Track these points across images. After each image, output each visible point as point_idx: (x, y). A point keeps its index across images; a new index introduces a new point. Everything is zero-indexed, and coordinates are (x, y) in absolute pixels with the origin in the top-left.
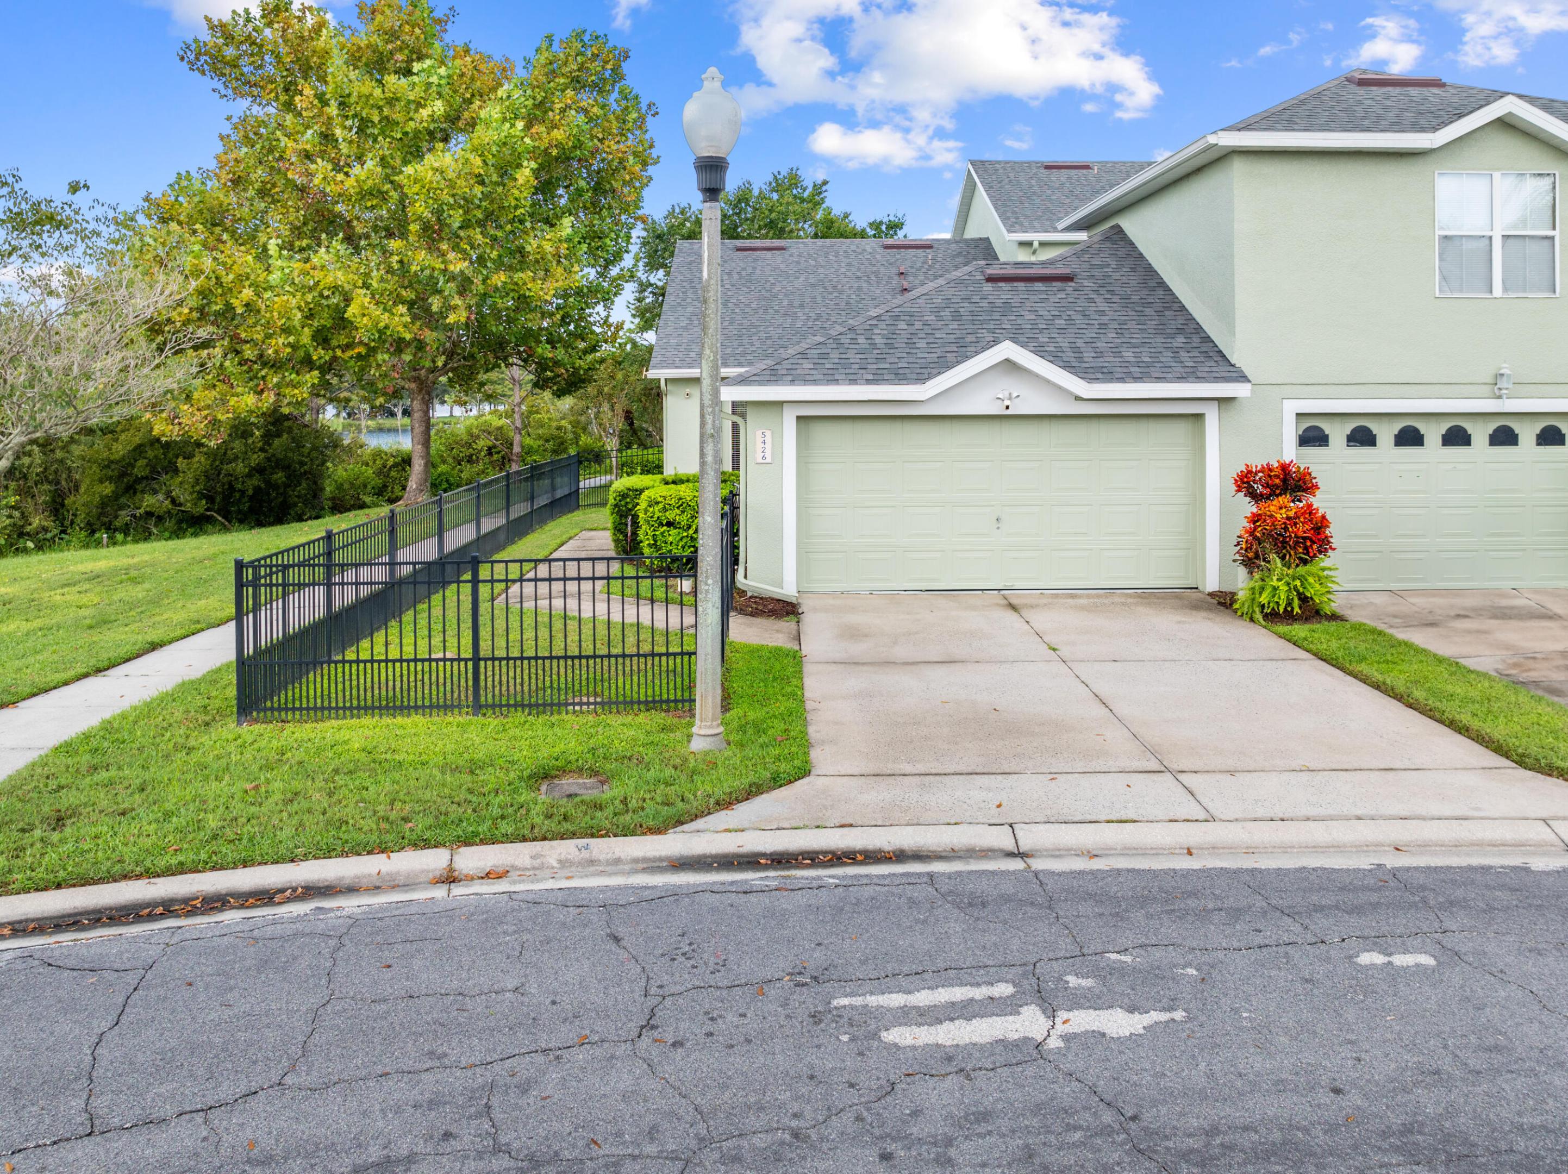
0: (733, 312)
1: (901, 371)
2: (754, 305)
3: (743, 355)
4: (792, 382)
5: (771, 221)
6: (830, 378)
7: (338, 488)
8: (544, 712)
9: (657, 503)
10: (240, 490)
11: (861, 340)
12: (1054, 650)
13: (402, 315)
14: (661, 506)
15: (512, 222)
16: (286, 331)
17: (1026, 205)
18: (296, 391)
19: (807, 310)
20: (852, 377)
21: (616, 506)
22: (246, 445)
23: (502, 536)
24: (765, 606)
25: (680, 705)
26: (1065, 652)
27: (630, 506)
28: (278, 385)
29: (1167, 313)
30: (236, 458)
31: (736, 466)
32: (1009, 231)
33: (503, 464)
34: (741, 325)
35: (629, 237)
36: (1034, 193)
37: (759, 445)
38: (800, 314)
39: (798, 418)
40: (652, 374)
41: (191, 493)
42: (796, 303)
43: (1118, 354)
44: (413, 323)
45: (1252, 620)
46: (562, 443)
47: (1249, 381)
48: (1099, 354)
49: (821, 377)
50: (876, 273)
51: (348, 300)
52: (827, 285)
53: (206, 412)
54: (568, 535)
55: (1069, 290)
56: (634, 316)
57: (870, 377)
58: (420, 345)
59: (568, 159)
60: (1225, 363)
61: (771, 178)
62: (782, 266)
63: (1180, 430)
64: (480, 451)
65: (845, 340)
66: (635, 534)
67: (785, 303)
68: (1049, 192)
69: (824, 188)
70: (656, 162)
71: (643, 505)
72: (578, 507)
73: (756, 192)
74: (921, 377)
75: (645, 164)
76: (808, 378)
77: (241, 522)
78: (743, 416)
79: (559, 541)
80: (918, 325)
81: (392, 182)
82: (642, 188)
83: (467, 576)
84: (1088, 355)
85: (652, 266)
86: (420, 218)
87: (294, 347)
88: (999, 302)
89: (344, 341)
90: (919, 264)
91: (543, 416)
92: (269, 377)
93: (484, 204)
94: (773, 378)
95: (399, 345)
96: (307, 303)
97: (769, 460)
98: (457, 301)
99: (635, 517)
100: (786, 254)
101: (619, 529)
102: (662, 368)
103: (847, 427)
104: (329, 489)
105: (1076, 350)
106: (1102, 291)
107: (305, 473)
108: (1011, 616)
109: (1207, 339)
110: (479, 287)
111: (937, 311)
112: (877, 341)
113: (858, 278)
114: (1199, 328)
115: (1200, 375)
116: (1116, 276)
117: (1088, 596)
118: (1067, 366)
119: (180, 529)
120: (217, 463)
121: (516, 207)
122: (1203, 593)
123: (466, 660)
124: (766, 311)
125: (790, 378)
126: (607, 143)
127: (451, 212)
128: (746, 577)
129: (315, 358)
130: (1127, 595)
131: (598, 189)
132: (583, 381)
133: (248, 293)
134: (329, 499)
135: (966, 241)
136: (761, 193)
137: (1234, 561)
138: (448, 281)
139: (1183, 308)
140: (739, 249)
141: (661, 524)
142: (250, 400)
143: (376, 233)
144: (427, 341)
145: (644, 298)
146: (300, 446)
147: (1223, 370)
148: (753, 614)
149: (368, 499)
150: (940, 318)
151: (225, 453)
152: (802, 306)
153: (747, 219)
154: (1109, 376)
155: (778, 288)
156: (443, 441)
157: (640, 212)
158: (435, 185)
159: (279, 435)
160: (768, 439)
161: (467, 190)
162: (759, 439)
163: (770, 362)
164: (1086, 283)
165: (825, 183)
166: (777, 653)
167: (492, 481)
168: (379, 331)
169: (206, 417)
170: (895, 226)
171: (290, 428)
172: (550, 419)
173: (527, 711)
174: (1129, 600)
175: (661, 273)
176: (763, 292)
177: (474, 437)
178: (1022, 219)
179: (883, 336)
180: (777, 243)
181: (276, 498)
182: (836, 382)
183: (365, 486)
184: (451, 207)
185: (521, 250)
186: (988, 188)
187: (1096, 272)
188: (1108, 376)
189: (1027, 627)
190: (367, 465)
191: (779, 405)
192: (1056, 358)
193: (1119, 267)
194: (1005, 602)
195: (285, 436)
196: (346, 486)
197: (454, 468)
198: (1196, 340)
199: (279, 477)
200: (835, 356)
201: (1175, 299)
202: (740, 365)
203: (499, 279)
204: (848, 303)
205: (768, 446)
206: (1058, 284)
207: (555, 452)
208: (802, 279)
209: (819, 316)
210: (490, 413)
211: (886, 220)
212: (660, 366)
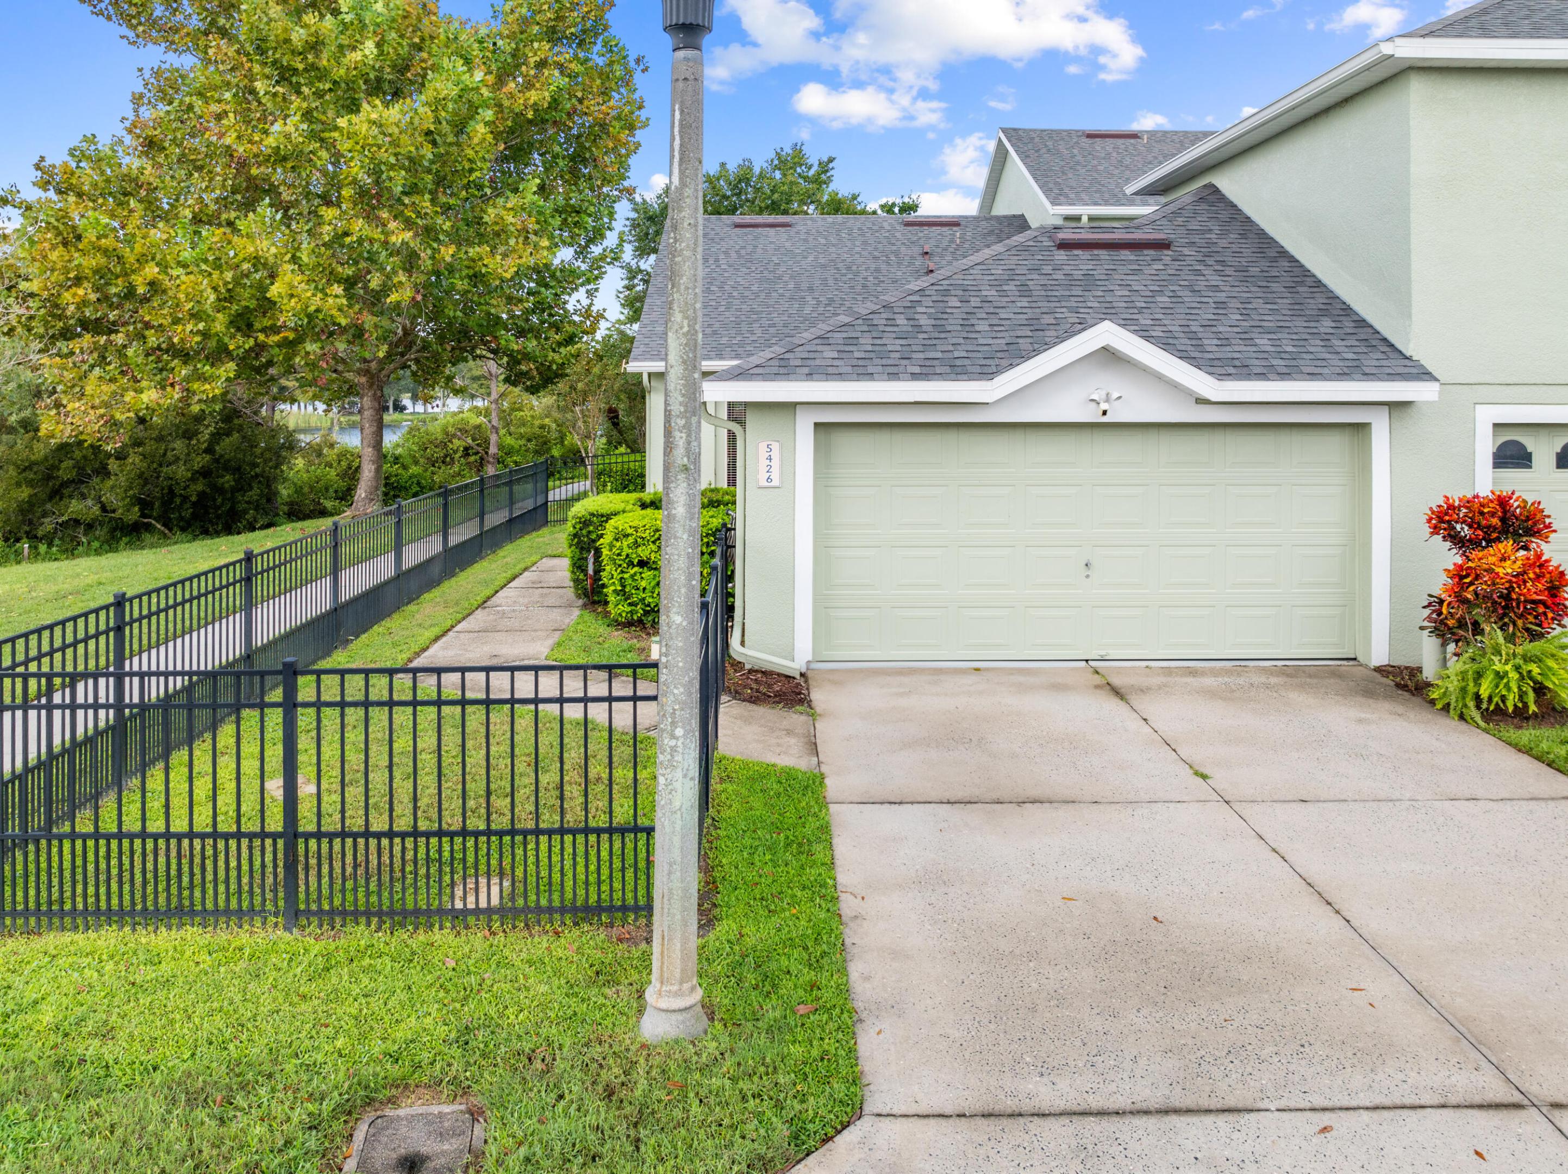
0: (730, 296)
1: (958, 362)
2: (754, 288)
3: (741, 345)
4: (810, 376)
5: (773, 203)
6: (861, 370)
7: (296, 492)
8: (403, 925)
9: (627, 536)
10: (181, 495)
11: (901, 320)
12: (1204, 777)
13: (336, 296)
14: (631, 540)
15: (467, 187)
16: (195, 316)
17: (1070, 176)
18: (207, 386)
19: (816, 294)
20: (891, 370)
21: (575, 535)
22: (188, 445)
23: (436, 569)
24: (770, 686)
25: (632, 917)
26: (1220, 778)
27: (593, 536)
28: (188, 379)
29: (1300, 289)
30: (177, 459)
31: (732, 481)
32: (1054, 203)
33: (481, 465)
34: (740, 310)
35: (611, 215)
36: (1078, 163)
37: (764, 463)
38: (809, 298)
39: (816, 424)
40: (632, 367)
41: (123, 499)
42: (804, 286)
43: (1249, 341)
44: (350, 306)
45: (1462, 717)
46: (545, 443)
47: (1436, 380)
48: (1225, 342)
49: (849, 369)
50: (897, 254)
51: (273, 276)
52: (840, 265)
53: (102, 411)
54: (522, 566)
55: (1167, 260)
56: (623, 305)
57: (917, 370)
58: (358, 333)
59: (544, 121)
60: (1396, 355)
61: (773, 155)
62: (788, 244)
63: (1335, 444)
64: (455, 452)
65: (879, 320)
66: (598, 571)
67: (791, 286)
68: (1095, 162)
69: (831, 165)
70: (645, 125)
71: (608, 539)
72: (546, 523)
73: (757, 170)
74: (986, 370)
75: (631, 128)
76: (830, 370)
77: (183, 530)
78: (742, 423)
79: (509, 575)
80: (975, 302)
81: (322, 140)
82: (628, 156)
83: (276, 695)
84: (1210, 343)
85: (644, 250)
86: (355, 182)
87: (205, 335)
88: (1077, 274)
89: (267, 322)
90: (945, 243)
91: (526, 414)
92: (177, 369)
93: (434, 167)
94: (782, 371)
95: (330, 332)
96: (226, 283)
97: (775, 482)
98: (402, 277)
99: (598, 552)
100: (792, 231)
101: (578, 566)
102: (645, 360)
103: (884, 437)
104: (285, 492)
105: (1192, 335)
106: (1210, 261)
107: (257, 476)
108: (1112, 705)
109: (1362, 323)
110: (426, 262)
111: (998, 284)
112: (922, 322)
113: (875, 258)
114: (1347, 310)
115: (1367, 370)
116: (1223, 243)
117: (1215, 673)
118: (1184, 356)
119: (113, 538)
120: (155, 465)
121: (471, 171)
122: (1366, 666)
123: (275, 836)
124: (768, 295)
125: (806, 370)
126: (586, 102)
127: (392, 174)
128: (743, 643)
129: (231, 347)
130: (1264, 669)
131: (578, 158)
132: (557, 375)
133: (151, 271)
134: (287, 504)
135: (997, 218)
136: (761, 173)
137: (1422, 628)
138: (391, 255)
139: (1319, 284)
140: (738, 226)
141: (631, 564)
142: (150, 396)
143: (308, 201)
144: (367, 327)
145: (634, 286)
146: (253, 446)
147: (1396, 365)
148: (753, 700)
149: (329, 504)
150: (1003, 294)
151: (165, 454)
152: (811, 289)
153: (747, 200)
154: (1245, 370)
155: (782, 269)
156: (416, 439)
157: (626, 183)
158: (370, 141)
159: (228, 434)
160: (775, 454)
161: (412, 149)
162: (763, 454)
163: (778, 349)
164: (1186, 251)
165: (831, 160)
166: (788, 777)
167: (467, 485)
168: (309, 316)
169: (102, 416)
170: (908, 208)
171: (241, 425)
172: (532, 417)
173: (375, 920)
174: (1273, 680)
175: (653, 257)
176: (766, 273)
177: (450, 437)
178: (1066, 190)
179: (930, 316)
180: (781, 219)
181: (222, 504)
182: (870, 376)
183: (327, 489)
184: (392, 167)
185: (479, 222)
186: (1024, 157)
187: (1196, 239)
188: (1243, 371)
189: (1147, 729)
190: (331, 466)
191: (790, 407)
192: (1167, 344)
193: (1223, 234)
194: (1097, 680)
195: (236, 435)
196: (306, 490)
197: (426, 470)
198: (1348, 324)
199: (228, 480)
200: (866, 341)
201: (1306, 273)
202: (737, 357)
203: (447, 253)
204: (864, 286)
205: (775, 463)
206: (1151, 252)
207: (537, 452)
208: (811, 258)
209: (831, 301)
210: (470, 410)
211: (898, 201)
212: (644, 357)
